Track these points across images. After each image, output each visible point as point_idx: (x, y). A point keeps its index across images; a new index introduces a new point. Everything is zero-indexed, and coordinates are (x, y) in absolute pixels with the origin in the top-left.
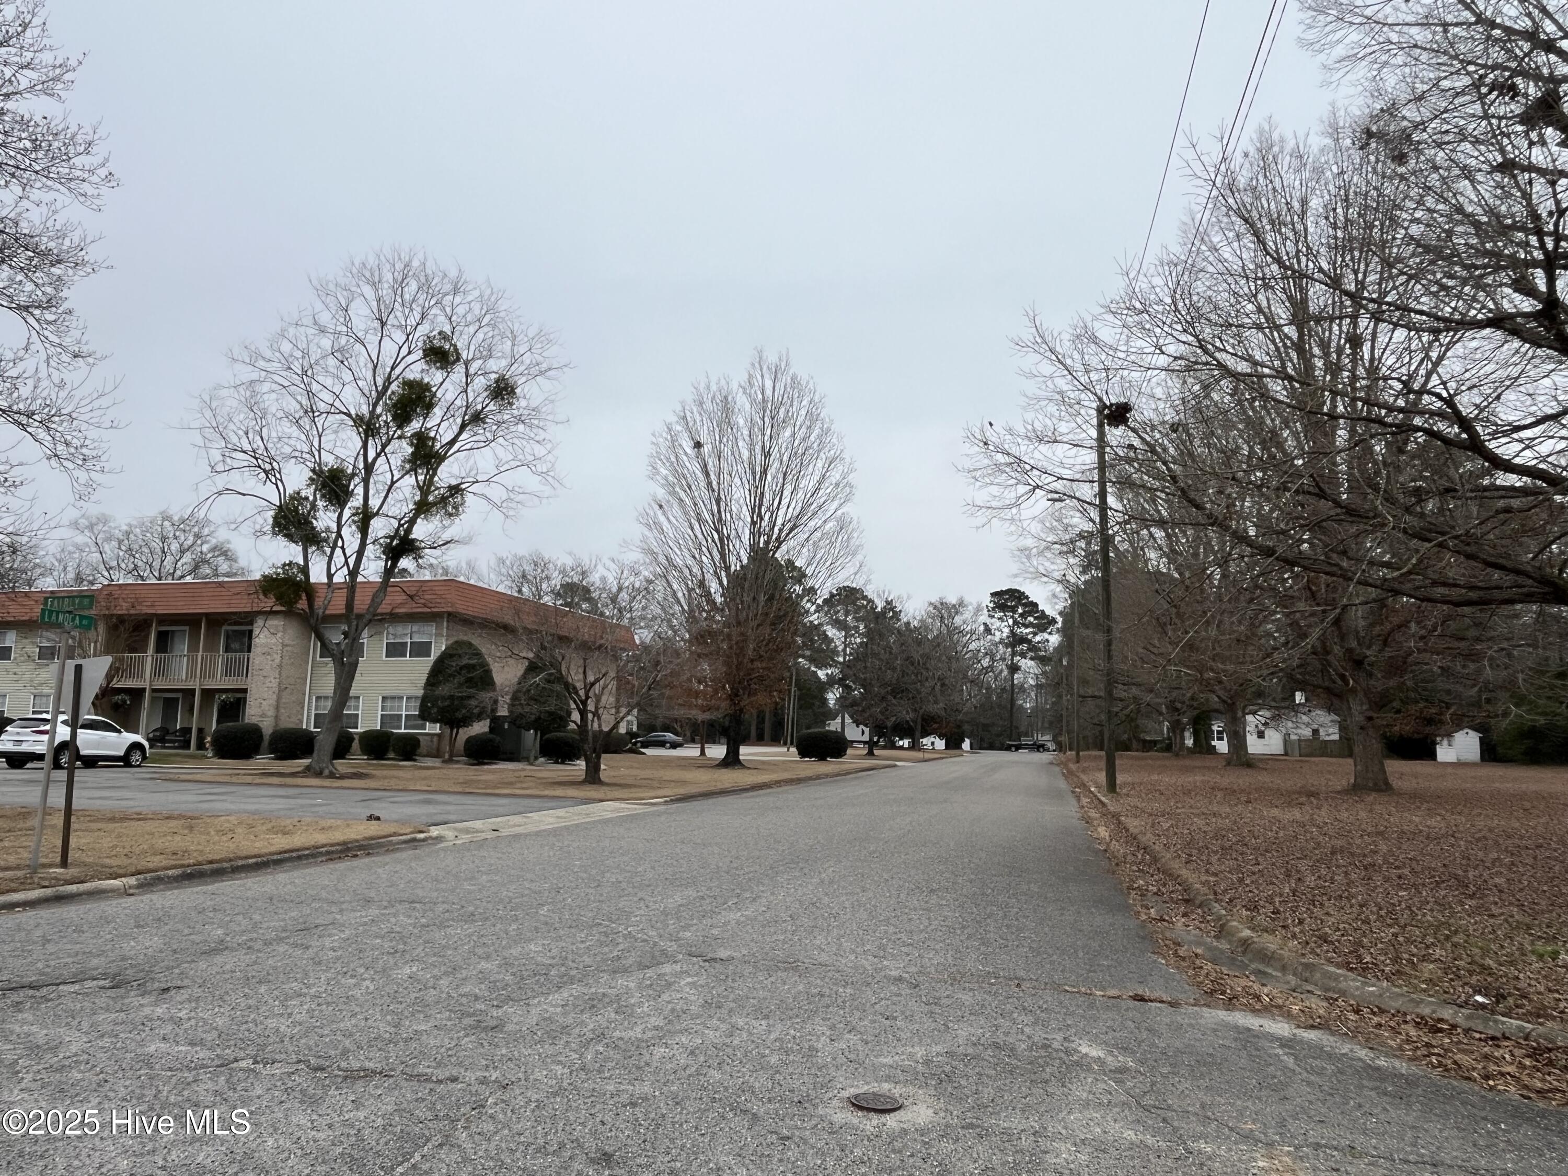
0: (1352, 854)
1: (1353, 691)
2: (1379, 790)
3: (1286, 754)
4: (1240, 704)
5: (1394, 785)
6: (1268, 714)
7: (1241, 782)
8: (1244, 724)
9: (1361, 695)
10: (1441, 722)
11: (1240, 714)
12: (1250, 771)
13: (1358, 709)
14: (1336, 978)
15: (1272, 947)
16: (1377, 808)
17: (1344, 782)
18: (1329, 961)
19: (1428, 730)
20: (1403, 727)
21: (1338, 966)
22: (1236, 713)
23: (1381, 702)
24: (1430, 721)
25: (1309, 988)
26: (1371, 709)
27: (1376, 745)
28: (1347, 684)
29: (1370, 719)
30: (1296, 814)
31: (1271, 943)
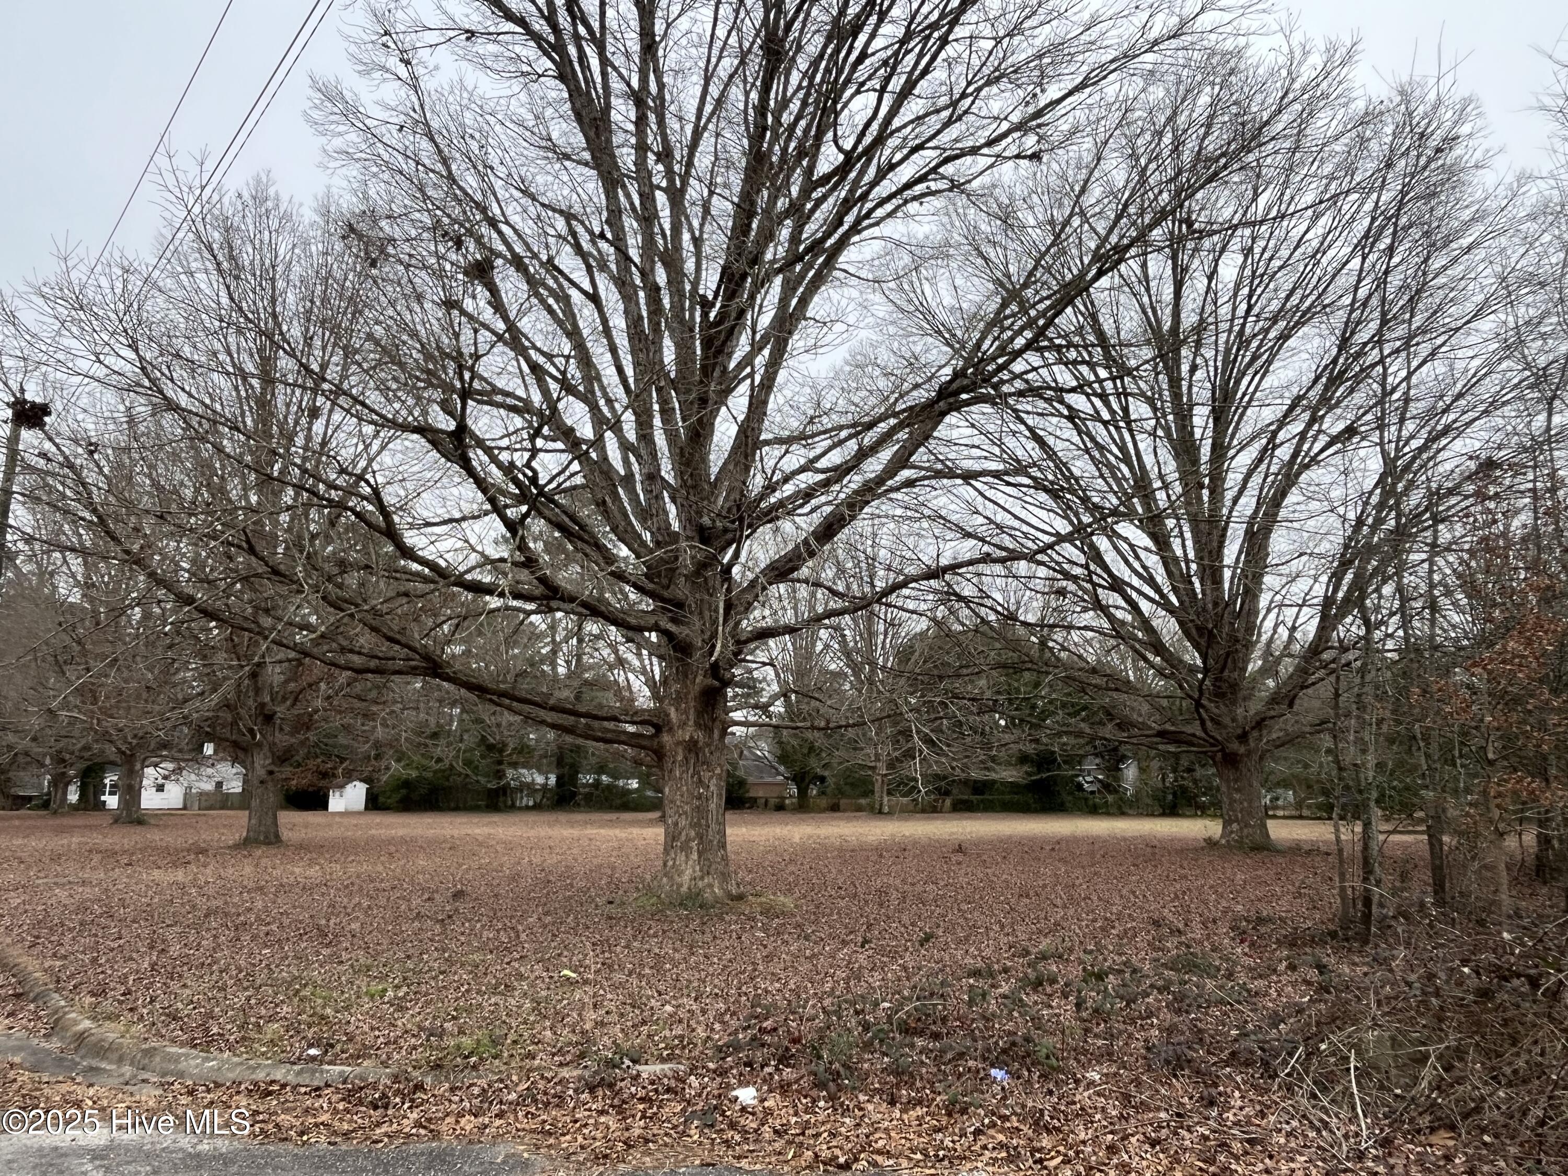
0: (226, 915)
1: (259, 745)
2: (268, 843)
3: (185, 808)
4: (140, 755)
5: (284, 838)
6: (170, 766)
7: (126, 841)
8: (142, 777)
9: (266, 749)
10: (334, 775)
11: (138, 766)
12: (139, 829)
13: (261, 762)
14: (176, 1059)
15: (112, 1036)
16: (264, 861)
17: (237, 837)
18: (173, 1041)
19: (322, 783)
20: (300, 781)
21: (182, 1045)
22: (133, 766)
23: (283, 758)
24: (324, 775)
25: (145, 1076)
26: (273, 763)
27: (272, 798)
28: (254, 737)
29: (271, 773)
30: (180, 875)
31: (111, 1032)
